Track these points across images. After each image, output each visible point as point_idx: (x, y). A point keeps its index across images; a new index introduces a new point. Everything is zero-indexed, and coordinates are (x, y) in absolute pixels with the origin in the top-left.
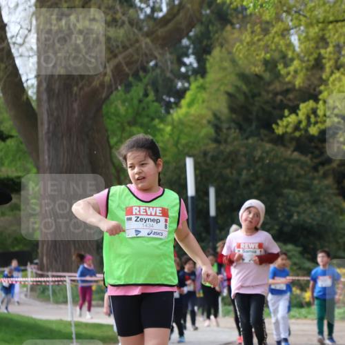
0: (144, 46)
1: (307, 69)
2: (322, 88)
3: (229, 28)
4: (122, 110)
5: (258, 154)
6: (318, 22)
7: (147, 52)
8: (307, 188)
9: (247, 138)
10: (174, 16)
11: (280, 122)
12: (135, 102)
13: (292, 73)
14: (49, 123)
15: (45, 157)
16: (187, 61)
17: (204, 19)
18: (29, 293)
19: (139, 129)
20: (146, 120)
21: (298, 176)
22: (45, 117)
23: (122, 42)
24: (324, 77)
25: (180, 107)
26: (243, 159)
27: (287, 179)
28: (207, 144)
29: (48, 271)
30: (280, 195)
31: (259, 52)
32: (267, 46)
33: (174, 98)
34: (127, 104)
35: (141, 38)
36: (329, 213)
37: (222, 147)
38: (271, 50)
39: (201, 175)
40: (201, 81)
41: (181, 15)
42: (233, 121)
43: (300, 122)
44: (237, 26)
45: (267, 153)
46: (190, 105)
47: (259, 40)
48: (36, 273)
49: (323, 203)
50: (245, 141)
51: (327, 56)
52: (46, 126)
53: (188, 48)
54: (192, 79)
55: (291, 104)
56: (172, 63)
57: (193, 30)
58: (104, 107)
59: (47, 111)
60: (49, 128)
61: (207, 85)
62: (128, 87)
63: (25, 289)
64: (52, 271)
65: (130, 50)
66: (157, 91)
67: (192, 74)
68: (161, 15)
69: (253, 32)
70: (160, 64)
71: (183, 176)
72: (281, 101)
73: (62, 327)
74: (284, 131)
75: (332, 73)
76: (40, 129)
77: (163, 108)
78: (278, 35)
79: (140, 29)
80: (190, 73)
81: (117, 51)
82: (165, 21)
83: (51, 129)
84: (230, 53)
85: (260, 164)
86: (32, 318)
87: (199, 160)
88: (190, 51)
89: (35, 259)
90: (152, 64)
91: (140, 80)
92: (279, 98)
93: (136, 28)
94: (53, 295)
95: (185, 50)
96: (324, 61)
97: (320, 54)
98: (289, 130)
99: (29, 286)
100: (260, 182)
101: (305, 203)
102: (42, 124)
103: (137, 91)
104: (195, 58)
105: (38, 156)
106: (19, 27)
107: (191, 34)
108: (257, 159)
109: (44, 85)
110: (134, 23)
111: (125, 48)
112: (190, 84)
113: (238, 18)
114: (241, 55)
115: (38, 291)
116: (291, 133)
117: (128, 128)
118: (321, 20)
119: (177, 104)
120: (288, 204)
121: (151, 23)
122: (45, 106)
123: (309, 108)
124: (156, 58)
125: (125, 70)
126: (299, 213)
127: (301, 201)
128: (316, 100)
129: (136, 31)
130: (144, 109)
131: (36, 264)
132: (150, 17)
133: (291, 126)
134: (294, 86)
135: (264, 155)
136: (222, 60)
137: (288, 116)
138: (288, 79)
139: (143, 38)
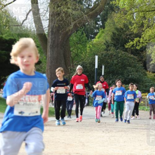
0: (85, 17)
1: (138, 27)
2: (143, 33)
3: (113, 12)
5: (120, 55)
7: (86, 19)
8: (135, 67)
9: (117, 50)
10: (96, 8)
11: (127, 44)
13: (133, 28)
14: (51, 43)
15: (49, 54)
16: (99, 23)
21: (133, 63)
22: (50, 40)
23: (77, 16)
24: (143, 29)
28: (103, 51)
30: (126, 69)
31: (123, 21)
32: (125, 19)
33: (93, 35)
36: (142, 75)
37: (108, 52)
38: (127, 20)
39: (100, 61)
40: (103, 30)
41: (98, 7)
42: (112, 44)
43: (134, 44)
44: (116, 12)
46: (99, 38)
47: (123, 16)
49: (139, 71)
50: (116, 50)
53: (99, 18)
54: (100, 29)
55: (131, 38)
56: (93, 24)
60: (51, 44)
61: (105, 31)
65: (80, 19)
66: (88, 33)
67: (100, 27)
68: (91, 7)
69: (121, 13)
70: (89, 24)
72: (129, 37)
75: (146, 29)
76: (48, 44)
77: (90, 38)
78: (129, 15)
79: (84, 12)
81: (75, 19)
82: (92, 9)
84: (113, 21)
88: (100, 20)
90: (87, 24)
96: (144, 24)
97: (143, 22)
98: (130, 47)
100: (120, 64)
101: (134, 72)
102: (49, 42)
104: (101, 22)
105: (47, 53)
107: (101, 14)
109: (51, 30)
110: (82, 10)
111: (78, 18)
112: (99, 31)
114: (116, 21)
119: (94, 38)
120: (128, 72)
122: (50, 37)
123: (137, 40)
124: (88, 22)
125: (77, 25)
126: (131, 75)
127: (133, 71)
128: (140, 37)
129: (82, 12)
132: (88, 8)
133: (131, 45)
134: (133, 32)
135: (122, 55)
137: (130, 42)
138: (132, 30)
139: (85, 15)
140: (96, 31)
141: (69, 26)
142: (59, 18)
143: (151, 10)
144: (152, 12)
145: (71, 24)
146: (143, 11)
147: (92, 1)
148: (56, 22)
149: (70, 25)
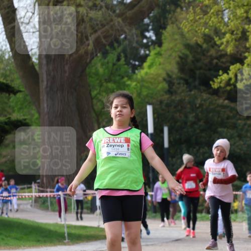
0: (116, 24)
1: (236, 40)
2: (247, 54)
3: (179, 10)
4: (101, 70)
5: (198, 102)
7: (119, 28)
8: (234, 126)
9: (191, 91)
10: (139, 2)
11: (215, 80)
12: (111, 65)
13: (225, 43)
14: (47, 81)
15: (45, 105)
16: (148, 34)
17: (160, 3)
18: (33, 204)
19: (113, 85)
20: (117, 78)
22: (45, 76)
23: (100, 21)
24: (248, 45)
25: (143, 69)
26: (189, 106)
27: (220, 119)
28: (163, 95)
29: (47, 188)
31: (200, 28)
32: (206, 24)
33: (138, 61)
34: (104, 67)
35: (114, 18)
37: (173, 98)
38: (210, 26)
39: (158, 117)
40: (158, 49)
42: (181, 78)
43: (230, 79)
44: (184, 9)
45: (205, 100)
46: (150, 67)
47: (200, 18)
48: (39, 190)
50: (189, 93)
51: (250, 30)
52: (45, 83)
53: (148, 25)
54: (151, 48)
55: (224, 66)
56: (137, 36)
57: (153, 12)
58: (87, 69)
59: (46, 72)
60: (47, 84)
61: (162, 52)
62: (105, 54)
63: (31, 201)
64: (50, 188)
65: (106, 27)
66: (126, 57)
67: (152, 45)
69: (195, 12)
70: (128, 37)
71: (145, 119)
72: (217, 63)
73: (57, 229)
74: (219, 86)
76: (41, 85)
77: (131, 69)
78: (214, 15)
79: (114, 12)
80: (150, 43)
81: (97, 28)
82: (131, 6)
83: (49, 84)
84: (179, 28)
85: (200, 109)
86: (35, 222)
87: (157, 107)
88: (150, 27)
89: (38, 179)
90: (123, 36)
91: (114, 49)
92: (215, 61)
93: (111, 11)
94: (51, 205)
95: (146, 26)
96: (248, 34)
97: (244, 29)
98: (222, 85)
99: (33, 199)
100: (201, 123)
102: (42, 81)
103: (112, 57)
104: (153, 33)
106: (26, 11)
107: (151, 15)
108: (198, 105)
110: (110, 7)
111: (103, 26)
112: (150, 51)
113: (185, 2)
114: (186, 30)
115: (40, 202)
116: (224, 88)
117: (105, 84)
118: (245, 4)
119: (141, 66)
121: (122, 7)
122: (45, 68)
123: (237, 69)
124: (125, 33)
125: (102, 42)
128: (242, 63)
129: (111, 13)
130: (117, 69)
131: (39, 183)
132: (121, 3)
133: (223, 82)
134: (227, 52)
135: (203, 102)
136: (173, 34)
137: (222, 75)
138: (222, 47)
139: (116, 18)
140: (142, 52)
141: (85, 42)
145: (87, 39)
146: (244, 6)
149: (87, 43)
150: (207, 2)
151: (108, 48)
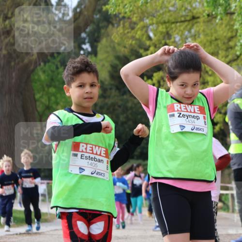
3: (110, 26)
4: (43, 77)
6: (165, 22)
9: (123, 95)
10: (77, 19)
16: (84, 47)
17: (95, 21)
20: (57, 83)
31: (128, 40)
32: (133, 38)
38: (136, 39)
41: (81, 18)
44: (116, 25)
47: (128, 32)
53: (85, 39)
56: (75, 48)
57: (89, 27)
58: (32, 76)
62: (46, 63)
69: (124, 26)
78: (140, 30)
80: (86, 54)
88: (87, 41)
91: (54, 58)
95: (83, 40)
100: (130, 123)
104: (90, 45)
107: (88, 30)
113: (116, 20)
114: (116, 41)
117: (46, 89)
118: (167, 21)
123: (159, 76)
136: (107, 47)
142: (9, 40)
143: (179, 20)
144: (181, 24)
147: (70, 6)
148: (4, 47)
149: (32, 53)
150: (134, 19)
151: (49, 58)
